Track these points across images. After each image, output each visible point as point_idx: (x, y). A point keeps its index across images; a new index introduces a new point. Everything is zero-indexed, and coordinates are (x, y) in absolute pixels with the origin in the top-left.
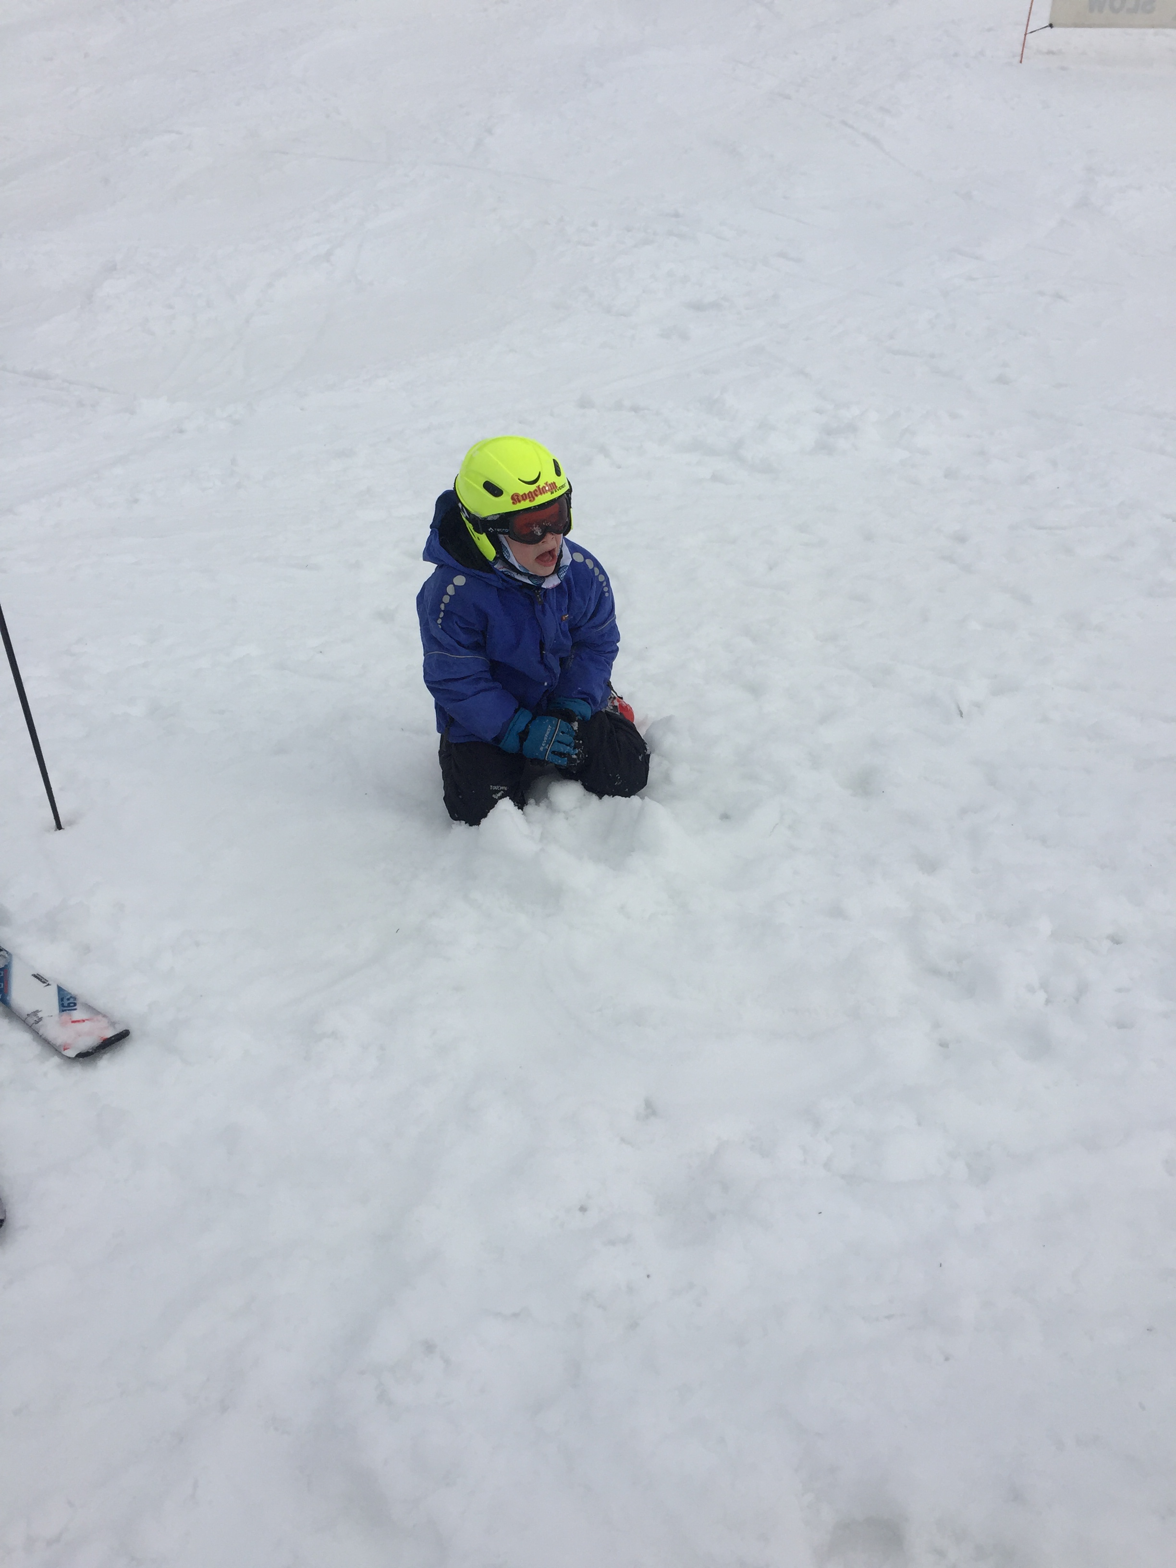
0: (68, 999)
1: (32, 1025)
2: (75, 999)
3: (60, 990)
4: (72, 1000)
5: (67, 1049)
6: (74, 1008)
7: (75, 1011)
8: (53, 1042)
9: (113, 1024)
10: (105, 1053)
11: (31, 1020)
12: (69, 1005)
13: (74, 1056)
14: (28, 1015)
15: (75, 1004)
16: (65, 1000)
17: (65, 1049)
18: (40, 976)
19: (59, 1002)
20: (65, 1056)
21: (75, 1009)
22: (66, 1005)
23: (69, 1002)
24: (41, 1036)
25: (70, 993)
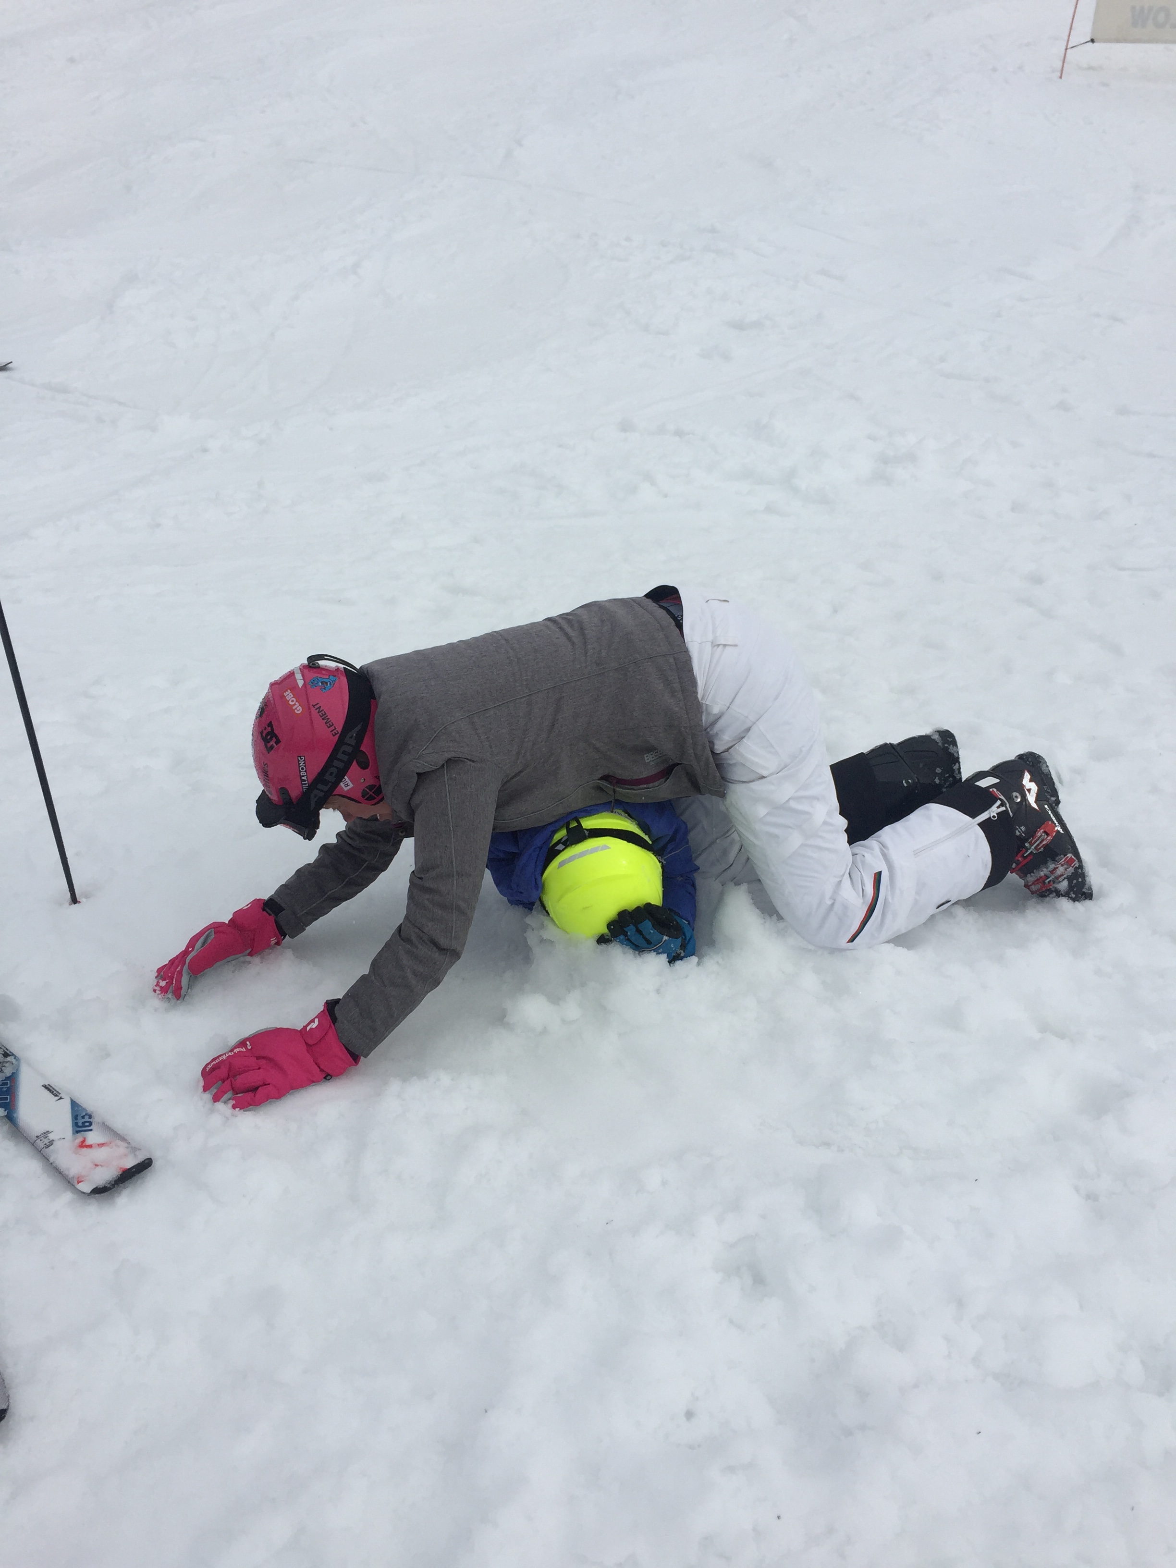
0: (83, 1117)
1: (41, 1150)
2: (90, 1117)
3: (74, 1104)
4: (87, 1119)
5: (81, 1182)
6: (90, 1128)
7: (90, 1133)
8: (66, 1172)
9: (134, 1150)
10: (125, 1188)
11: (40, 1144)
12: (83, 1125)
13: (89, 1192)
14: (37, 1137)
15: (91, 1124)
16: (79, 1118)
17: (79, 1182)
18: (51, 1087)
19: (73, 1120)
20: (78, 1189)
21: (91, 1130)
22: (80, 1124)
23: (83, 1120)
24: (52, 1163)
25: (84, 1109)
